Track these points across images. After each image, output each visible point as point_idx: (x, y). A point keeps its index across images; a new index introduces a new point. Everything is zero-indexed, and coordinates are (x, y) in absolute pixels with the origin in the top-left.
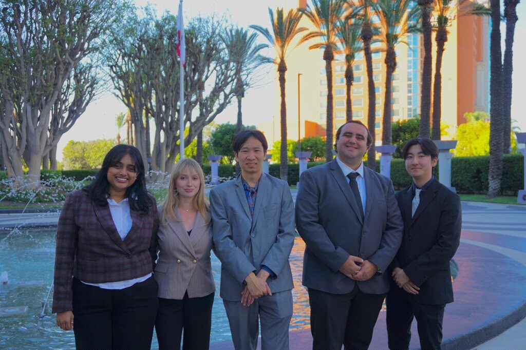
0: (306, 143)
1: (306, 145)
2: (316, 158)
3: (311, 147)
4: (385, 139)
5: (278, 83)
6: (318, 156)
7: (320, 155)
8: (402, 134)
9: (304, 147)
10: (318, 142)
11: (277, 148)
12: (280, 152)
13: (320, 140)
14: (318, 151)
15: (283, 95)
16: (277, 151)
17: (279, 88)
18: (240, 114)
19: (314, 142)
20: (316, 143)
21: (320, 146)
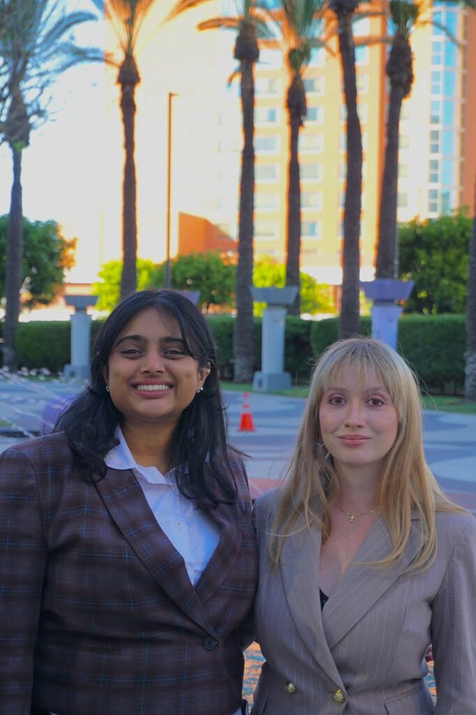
0: (182, 267)
1: (183, 273)
2: (208, 307)
3: (195, 278)
4: (383, 264)
5: (118, 114)
6: (212, 301)
7: (217, 299)
8: (422, 253)
9: (179, 279)
10: (213, 267)
11: (109, 278)
12: (117, 288)
13: (218, 262)
14: (211, 288)
15: (129, 145)
16: (108, 287)
17: (120, 128)
18: (17, 190)
19: (202, 267)
20: (208, 270)
21: (217, 278)
